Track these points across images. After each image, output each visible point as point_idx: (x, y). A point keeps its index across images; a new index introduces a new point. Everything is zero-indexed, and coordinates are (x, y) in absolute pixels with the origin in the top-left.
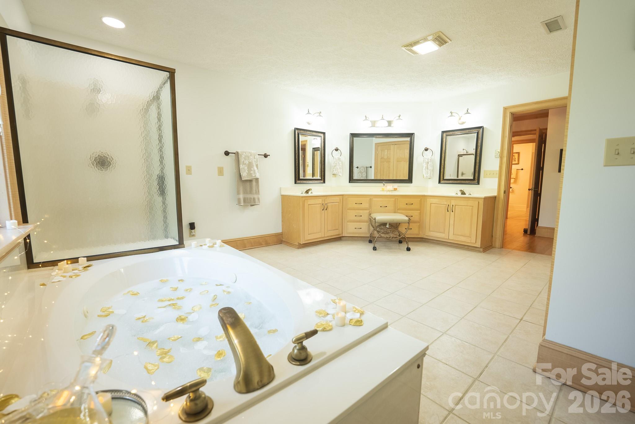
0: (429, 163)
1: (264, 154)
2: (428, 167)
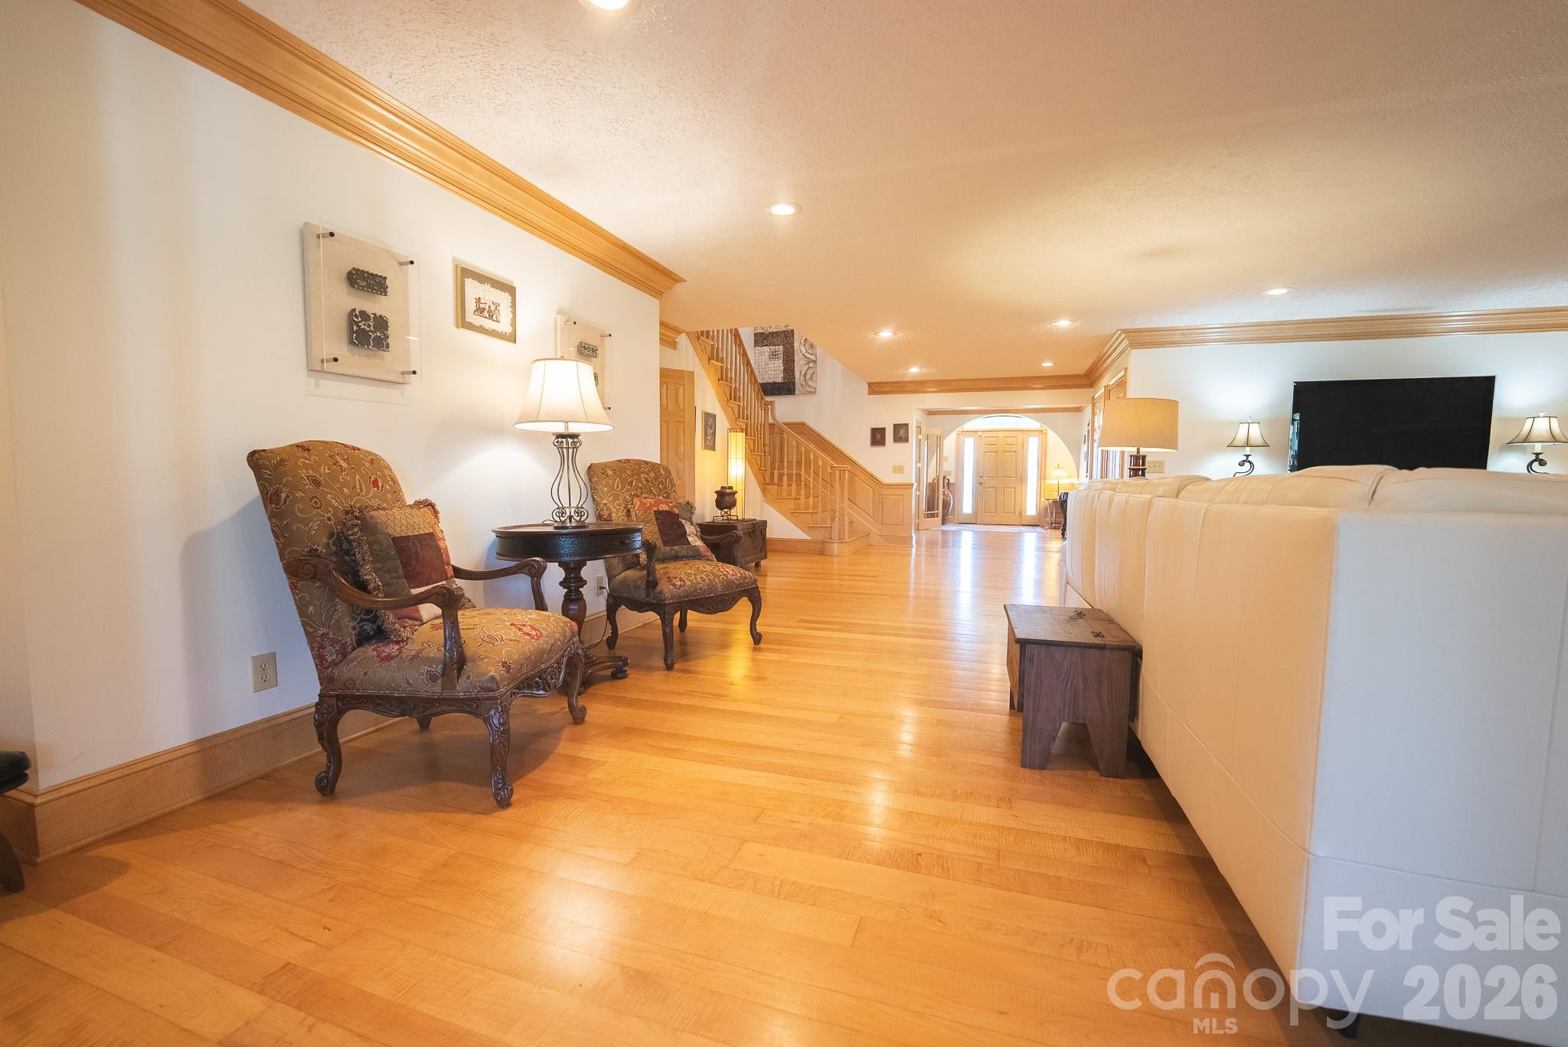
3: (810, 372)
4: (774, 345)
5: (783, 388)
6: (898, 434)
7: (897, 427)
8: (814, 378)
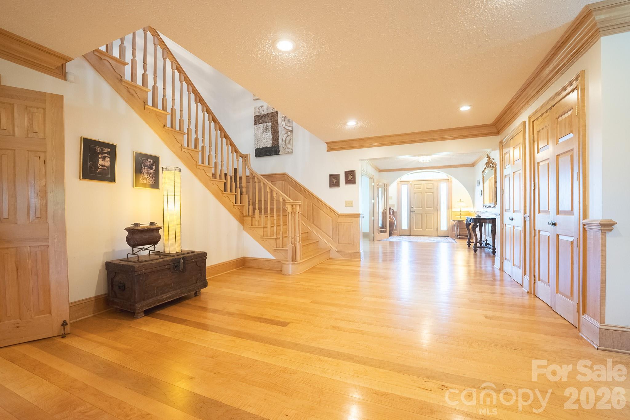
3: (288, 139)
4: (266, 123)
5: (272, 150)
6: (348, 178)
7: (347, 174)
8: (291, 143)
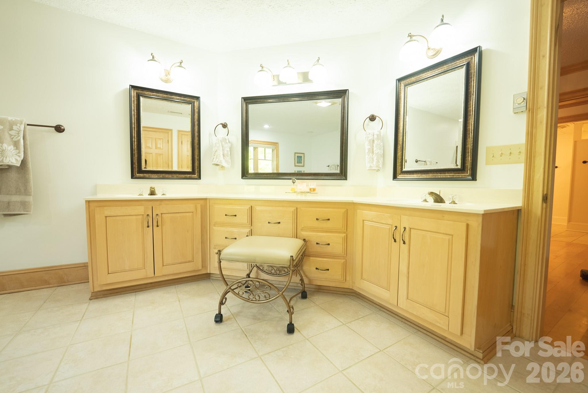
0: (376, 142)
1: (55, 125)
2: (374, 150)
